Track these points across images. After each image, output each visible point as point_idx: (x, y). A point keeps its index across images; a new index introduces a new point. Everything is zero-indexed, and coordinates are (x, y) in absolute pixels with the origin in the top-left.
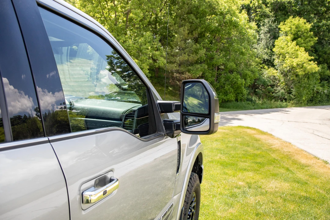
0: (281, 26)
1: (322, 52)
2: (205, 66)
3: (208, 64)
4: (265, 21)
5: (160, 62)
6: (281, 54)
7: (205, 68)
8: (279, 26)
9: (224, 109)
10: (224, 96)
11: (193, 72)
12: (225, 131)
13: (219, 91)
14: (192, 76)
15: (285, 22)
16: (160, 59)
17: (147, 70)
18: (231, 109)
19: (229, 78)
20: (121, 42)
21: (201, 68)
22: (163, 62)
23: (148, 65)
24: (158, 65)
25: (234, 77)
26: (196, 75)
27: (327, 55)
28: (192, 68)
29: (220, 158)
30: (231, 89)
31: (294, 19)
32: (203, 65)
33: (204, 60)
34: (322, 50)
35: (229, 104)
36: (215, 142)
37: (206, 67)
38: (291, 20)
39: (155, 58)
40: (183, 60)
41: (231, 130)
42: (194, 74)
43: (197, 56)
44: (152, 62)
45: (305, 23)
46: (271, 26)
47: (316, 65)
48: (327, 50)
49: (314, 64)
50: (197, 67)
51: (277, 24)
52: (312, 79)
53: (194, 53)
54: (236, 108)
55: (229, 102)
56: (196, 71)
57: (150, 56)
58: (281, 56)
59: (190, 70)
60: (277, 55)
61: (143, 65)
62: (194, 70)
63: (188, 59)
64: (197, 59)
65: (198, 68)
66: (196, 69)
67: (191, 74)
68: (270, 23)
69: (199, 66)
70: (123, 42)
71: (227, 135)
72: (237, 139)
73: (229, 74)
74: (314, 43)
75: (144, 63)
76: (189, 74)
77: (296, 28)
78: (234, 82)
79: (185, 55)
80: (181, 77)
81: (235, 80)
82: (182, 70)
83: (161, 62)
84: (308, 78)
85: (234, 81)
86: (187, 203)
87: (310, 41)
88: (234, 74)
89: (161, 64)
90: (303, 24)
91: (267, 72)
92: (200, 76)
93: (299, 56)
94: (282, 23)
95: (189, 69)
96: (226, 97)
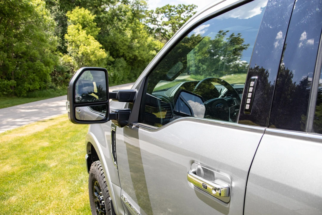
0: (68, 14)
1: (103, 40)
4: (52, 9)
6: (73, 42)
8: (67, 15)
15: (72, 11)
18: (38, 98)
25: (38, 64)
27: (108, 43)
31: (80, 9)
34: (103, 39)
38: (77, 10)
45: (89, 14)
46: (58, 14)
47: (104, 52)
48: (107, 39)
49: (103, 51)
51: (64, 13)
52: (101, 64)
54: (43, 97)
55: (35, 91)
58: (73, 43)
60: (70, 42)
68: (57, 11)
74: (98, 32)
77: (83, 18)
78: (38, 70)
81: (40, 67)
84: (99, 63)
87: (95, 31)
88: (37, 62)
90: (88, 15)
91: (62, 59)
93: (92, 44)
94: (69, 12)
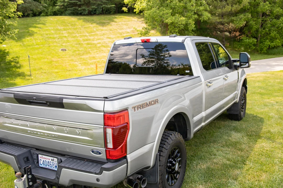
2: (248, 15)
3: (251, 13)
5: (204, 17)
7: (248, 17)
9: (270, 56)
10: (271, 43)
11: (237, 23)
12: (267, 75)
13: (264, 38)
14: (236, 26)
16: (204, 14)
17: (194, 25)
19: (275, 24)
20: (169, 2)
21: (245, 17)
22: (207, 17)
23: (193, 20)
24: (203, 19)
25: (281, 22)
26: (240, 25)
28: (235, 18)
29: (260, 91)
30: (277, 34)
32: (247, 14)
33: (248, 8)
35: (275, 50)
36: (257, 83)
37: (250, 16)
39: (200, 13)
40: (226, 12)
41: (273, 74)
42: (238, 25)
43: (240, 6)
44: (197, 17)
50: (240, 17)
53: (238, 3)
55: (275, 48)
56: (240, 21)
57: (195, 11)
59: (234, 21)
61: (189, 20)
62: (237, 20)
63: (231, 9)
64: (240, 9)
65: (242, 18)
66: (239, 19)
67: (234, 24)
69: (242, 16)
70: (170, 2)
71: (269, 77)
72: (277, 80)
73: (274, 20)
75: (190, 19)
76: (233, 25)
78: (280, 28)
79: (228, 6)
80: (225, 28)
82: (225, 21)
83: (206, 17)
85: (280, 26)
86: (241, 96)
88: (280, 20)
89: (206, 18)
92: (243, 25)
95: (232, 20)
96: (272, 43)
